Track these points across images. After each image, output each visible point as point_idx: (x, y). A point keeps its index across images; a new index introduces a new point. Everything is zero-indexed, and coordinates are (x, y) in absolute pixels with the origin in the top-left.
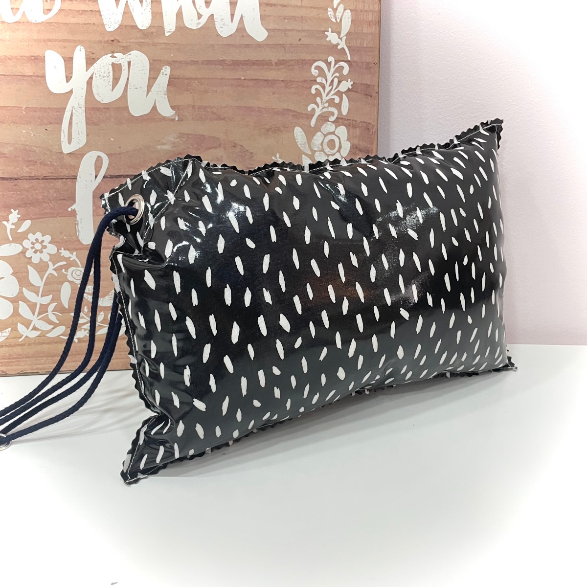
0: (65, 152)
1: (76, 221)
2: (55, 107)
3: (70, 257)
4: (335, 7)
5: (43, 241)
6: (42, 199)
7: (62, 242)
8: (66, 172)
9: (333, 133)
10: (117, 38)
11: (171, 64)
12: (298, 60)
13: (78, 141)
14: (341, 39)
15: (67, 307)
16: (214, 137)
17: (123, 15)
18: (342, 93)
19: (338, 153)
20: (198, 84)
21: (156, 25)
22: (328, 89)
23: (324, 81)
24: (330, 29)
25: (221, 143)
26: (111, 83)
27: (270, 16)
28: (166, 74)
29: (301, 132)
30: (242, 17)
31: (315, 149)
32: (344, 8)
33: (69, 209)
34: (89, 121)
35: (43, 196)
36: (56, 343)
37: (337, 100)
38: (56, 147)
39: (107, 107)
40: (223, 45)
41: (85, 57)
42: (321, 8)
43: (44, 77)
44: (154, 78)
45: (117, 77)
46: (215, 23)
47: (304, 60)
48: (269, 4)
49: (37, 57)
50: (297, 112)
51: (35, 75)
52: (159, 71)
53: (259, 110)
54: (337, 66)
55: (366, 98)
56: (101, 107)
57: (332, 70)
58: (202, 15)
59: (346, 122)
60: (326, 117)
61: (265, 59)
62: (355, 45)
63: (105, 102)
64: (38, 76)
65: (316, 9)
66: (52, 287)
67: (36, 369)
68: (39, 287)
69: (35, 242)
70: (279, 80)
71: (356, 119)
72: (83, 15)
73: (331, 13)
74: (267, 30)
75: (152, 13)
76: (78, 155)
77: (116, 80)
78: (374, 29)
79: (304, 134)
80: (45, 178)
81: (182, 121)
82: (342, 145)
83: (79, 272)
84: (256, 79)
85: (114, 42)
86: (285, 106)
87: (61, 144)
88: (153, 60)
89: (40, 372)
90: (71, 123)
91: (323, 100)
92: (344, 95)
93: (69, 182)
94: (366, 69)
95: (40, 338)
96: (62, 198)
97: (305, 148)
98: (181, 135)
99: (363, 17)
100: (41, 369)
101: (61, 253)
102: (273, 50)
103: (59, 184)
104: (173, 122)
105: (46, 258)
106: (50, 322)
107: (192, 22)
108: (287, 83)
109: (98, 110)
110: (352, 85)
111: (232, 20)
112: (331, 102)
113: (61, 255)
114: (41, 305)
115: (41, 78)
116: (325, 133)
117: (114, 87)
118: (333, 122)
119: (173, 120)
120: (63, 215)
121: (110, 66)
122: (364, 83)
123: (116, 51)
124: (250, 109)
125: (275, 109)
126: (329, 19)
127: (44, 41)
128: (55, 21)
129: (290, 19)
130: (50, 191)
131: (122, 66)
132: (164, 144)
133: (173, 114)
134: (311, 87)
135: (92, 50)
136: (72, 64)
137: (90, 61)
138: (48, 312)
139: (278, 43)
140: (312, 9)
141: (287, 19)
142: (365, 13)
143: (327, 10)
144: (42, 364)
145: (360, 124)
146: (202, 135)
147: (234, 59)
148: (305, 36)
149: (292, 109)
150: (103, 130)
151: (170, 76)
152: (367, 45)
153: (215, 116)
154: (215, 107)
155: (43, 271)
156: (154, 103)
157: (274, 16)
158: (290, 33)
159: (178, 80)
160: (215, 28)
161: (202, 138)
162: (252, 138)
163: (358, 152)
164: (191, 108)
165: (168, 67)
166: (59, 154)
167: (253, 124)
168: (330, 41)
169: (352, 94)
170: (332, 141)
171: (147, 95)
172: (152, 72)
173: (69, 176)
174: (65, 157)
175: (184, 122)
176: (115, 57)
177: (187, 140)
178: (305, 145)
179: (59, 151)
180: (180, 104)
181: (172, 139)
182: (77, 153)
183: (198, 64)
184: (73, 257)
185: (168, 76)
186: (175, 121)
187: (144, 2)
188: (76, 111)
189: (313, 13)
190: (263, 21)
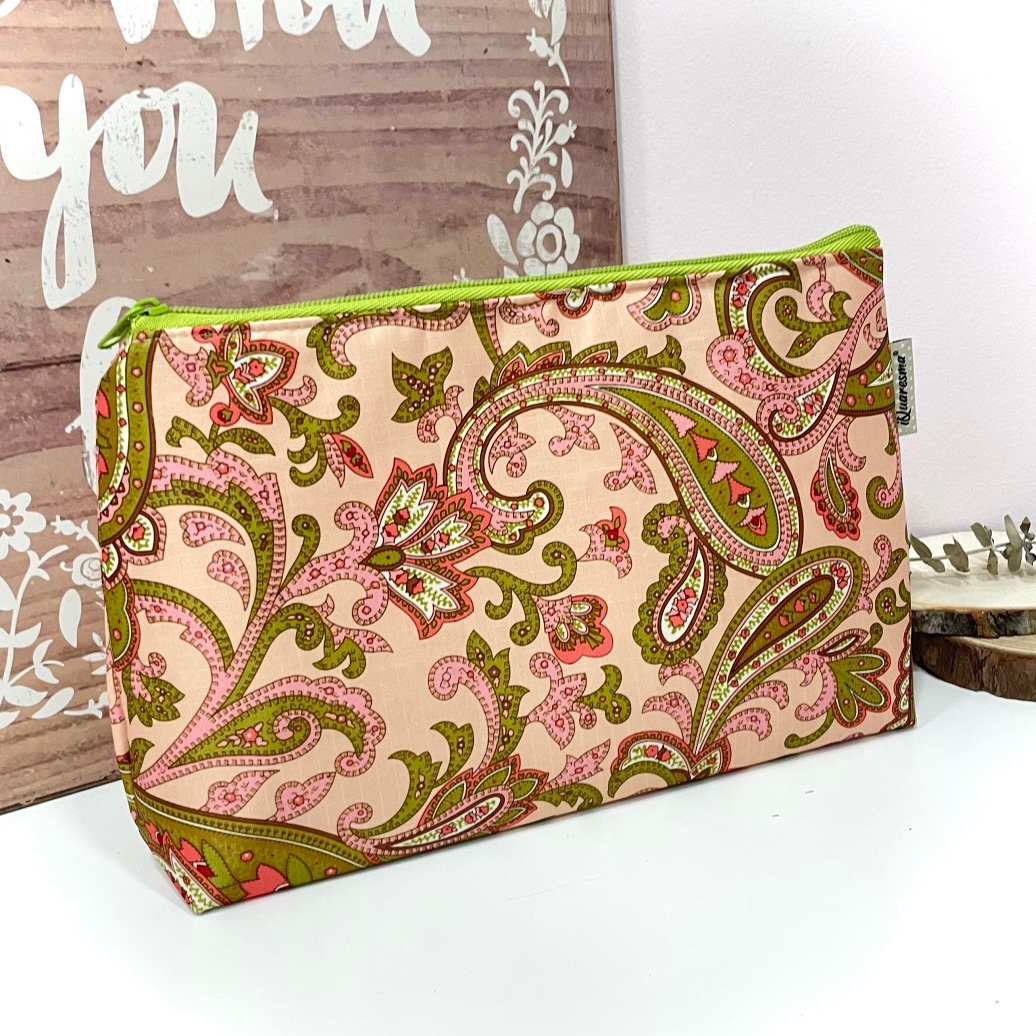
0: (53, 304)
1: (83, 452)
2: (25, 209)
3: (76, 534)
5: (13, 508)
6: (7, 413)
7: (56, 504)
8: (55, 350)
9: (551, 222)
10: (148, 56)
11: (258, 106)
12: (485, 89)
13: (78, 278)
14: (553, 48)
15: (75, 645)
16: (347, 248)
17: (158, 10)
18: (560, 147)
19: (561, 258)
20: (312, 144)
21: (225, 29)
22: (537, 140)
23: (530, 127)
24: (533, 31)
25: (361, 258)
26: (141, 152)
27: (431, 8)
28: (251, 128)
29: (498, 224)
30: (383, 11)
31: (524, 254)
33: (68, 430)
34: (99, 235)
35: (8, 407)
36: (56, 728)
37: (553, 161)
38: (31, 297)
39: (136, 204)
40: (353, 65)
41: (83, 98)
44: (228, 137)
45: (153, 138)
46: (337, 22)
47: (496, 89)
50: (489, 187)
52: (236, 122)
53: (425, 188)
54: (549, 98)
55: (599, 153)
56: (123, 203)
57: (543, 105)
58: (311, 8)
59: (570, 200)
60: (537, 192)
61: (430, 90)
62: (575, 58)
63: (130, 192)
66: (39, 606)
67: (15, 798)
68: (11, 612)
70: (454, 129)
71: (584, 193)
72: (73, 11)
74: (430, 34)
75: (216, 4)
76: (79, 311)
77: (151, 145)
78: (600, 30)
79: (503, 227)
80: (10, 368)
81: (287, 219)
82: (567, 243)
83: (96, 562)
84: (417, 129)
85: (144, 65)
86: (470, 178)
87: (41, 291)
88: (224, 100)
89: (23, 802)
90: (60, 243)
91: (532, 163)
92: (564, 152)
93: (64, 370)
94: (595, 101)
95: (16, 726)
96: (50, 407)
97: (507, 253)
98: (287, 249)
99: (585, 8)
100: (25, 796)
101: (55, 528)
102: (441, 72)
103: (42, 377)
104: (268, 224)
105: (21, 543)
106: (40, 686)
107: (293, 23)
108: (469, 133)
109: (118, 211)
110: (575, 132)
111: (367, 16)
112: (544, 164)
113: (57, 532)
114: (15, 650)
116: (538, 223)
117: (148, 158)
118: (550, 201)
119: (269, 220)
120: (55, 443)
121: (139, 115)
122: (593, 125)
123: (147, 84)
124: (408, 187)
125: (448, 184)
126: (529, 12)
129: (467, 13)
130: (24, 395)
131: (163, 114)
132: (256, 270)
133: (269, 207)
134: (509, 140)
135: (97, 84)
136: (57, 114)
137: (96, 107)
138: (31, 663)
139: (450, 58)
141: (463, 13)
144: (27, 784)
145: (593, 201)
146: (328, 246)
147: (374, 92)
148: (494, 45)
149: (482, 182)
150: (130, 251)
151: (258, 130)
152: (594, 57)
153: (347, 205)
154: (346, 187)
155: (16, 575)
156: (230, 186)
157: (440, 8)
158: (467, 40)
159: (274, 138)
160: (337, 32)
161: (326, 251)
162: (416, 242)
163: (592, 253)
164: (301, 193)
165: (253, 113)
166: (39, 311)
167: (416, 216)
168: (535, 52)
169: (577, 148)
170: (550, 237)
171: (216, 173)
172: (223, 125)
173: (64, 357)
174: (54, 317)
175: (290, 222)
176: (146, 97)
177: (298, 258)
178: (507, 247)
179: (38, 306)
180: (280, 187)
181: (270, 259)
182: (78, 306)
183: (311, 103)
184: (83, 531)
185: (254, 131)
186: (272, 222)
188: (71, 215)
189: (504, 2)
190: (422, 18)
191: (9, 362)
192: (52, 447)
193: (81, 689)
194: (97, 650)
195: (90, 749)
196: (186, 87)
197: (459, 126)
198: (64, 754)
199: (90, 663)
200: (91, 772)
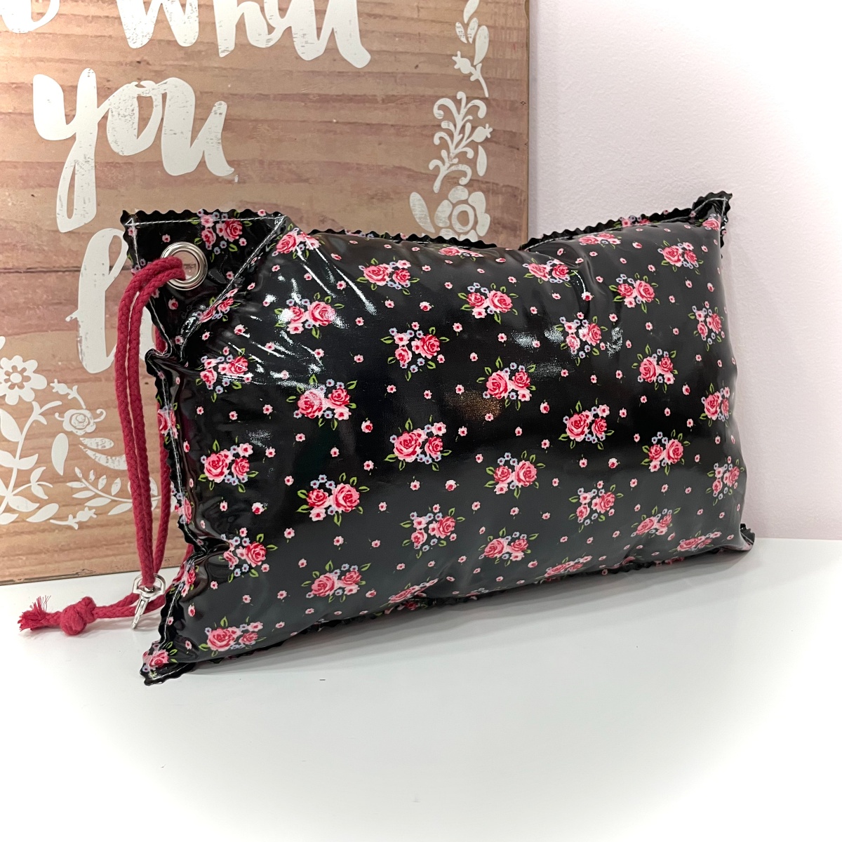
0: (63, 229)
1: (77, 337)
2: (49, 161)
3: (68, 394)
4: (466, 21)
5: (24, 370)
6: (24, 303)
7: (55, 370)
8: (63, 262)
9: (466, 202)
10: (146, 58)
11: (227, 99)
12: (414, 96)
13: (84, 213)
14: (475, 67)
15: (62, 474)
17: (155, 25)
18: (478, 143)
19: (473, 231)
20: (267, 128)
21: (205, 41)
22: (457, 138)
23: (452, 127)
24: (459, 53)
25: (302, 217)
26: (136, 126)
27: (373, 32)
28: (220, 114)
29: (419, 200)
30: (333, 32)
31: (441, 225)
32: (479, 23)
33: (68, 319)
34: (100, 183)
35: (25, 298)
36: (43, 531)
37: (470, 154)
38: (48, 223)
39: (129, 162)
40: (305, 71)
41: (95, 85)
42: (447, 22)
43: (31, 114)
44: (202, 119)
45: (145, 116)
46: (294, 39)
47: (423, 96)
48: (373, 15)
49: (21, 85)
50: (413, 171)
51: (16, 111)
52: (209, 109)
53: (359, 168)
54: (470, 105)
55: (512, 151)
56: (120, 162)
57: (463, 111)
58: (274, 28)
59: (484, 186)
60: (454, 178)
61: (368, 94)
62: (494, 75)
63: (126, 154)
64: (21, 114)
65: (440, 24)
66: (38, 442)
67: (10, 575)
68: (18, 443)
69: (11, 371)
70: (385, 125)
71: (497, 182)
72: (93, 24)
73: (460, 30)
74: (370, 52)
75: (199, 23)
76: (83, 235)
77: (143, 121)
78: (519, 54)
79: (424, 203)
80: (29, 271)
81: (244, 182)
82: (479, 219)
83: (82, 416)
84: (355, 123)
85: (142, 64)
86: (397, 163)
87: (55, 219)
88: (201, 93)
89: (16, 579)
90: (72, 186)
91: (451, 154)
92: (480, 147)
93: (68, 276)
94: (510, 110)
95: (16, 524)
96: (56, 301)
97: (425, 223)
98: (243, 204)
99: (506, 38)
100: (17, 575)
101: (53, 388)
102: (378, 81)
103: (52, 279)
104: (230, 185)
105: (28, 396)
106: (34, 499)
107: (259, 38)
108: (399, 129)
109: (115, 167)
110: (491, 133)
111: (318, 36)
112: (462, 157)
113: (54, 391)
114: (18, 469)
115: (25, 117)
116: (454, 202)
117: (140, 130)
118: (465, 186)
119: (231, 182)
120: (57, 328)
121: (135, 100)
122: (509, 129)
124: (344, 167)
125: (382, 166)
126: (457, 38)
127: (32, 60)
128: (51, 32)
129: (402, 37)
130: (37, 291)
131: (154, 100)
133: (231, 172)
134: (433, 136)
135: (107, 76)
136: (76, 96)
137: (104, 92)
138: (29, 482)
139: (386, 71)
140: (434, 24)
141: (398, 37)
142: (508, 32)
143: (455, 25)
144: (20, 567)
145: (504, 189)
146: (275, 205)
147: (322, 92)
148: (424, 62)
149: (407, 167)
150: (123, 196)
151: (226, 115)
152: (511, 76)
153: (294, 176)
154: (293, 162)
155: (24, 417)
156: (201, 156)
157: (380, 32)
158: (402, 57)
159: (238, 122)
160: (294, 48)
162: (349, 208)
163: (501, 229)
164: (257, 164)
165: (223, 102)
166: (52, 234)
167: (349, 188)
168: (459, 69)
169: (492, 146)
170: (464, 213)
171: (191, 145)
172: (200, 110)
173: (68, 267)
174: (63, 238)
175: (247, 185)
176: (143, 87)
178: (425, 218)
179: (52, 229)
180: (241, 158)
182: (81, 232)
183: (269, 99)
184: (73, 393)
185: (223, 116)
186: (233, 184)
187: (188, 6)
188: (81, 167)
189: (435, 30)
190: (364, 39)
191: (29, 267)
192: (56, 330)
193: (64, 506)
194: (78, 480)
195: (66, 550)
196: (172, 81)
197: (390, 123)
198: (48, 551)
199: (72, 488)
200: (67, 567)
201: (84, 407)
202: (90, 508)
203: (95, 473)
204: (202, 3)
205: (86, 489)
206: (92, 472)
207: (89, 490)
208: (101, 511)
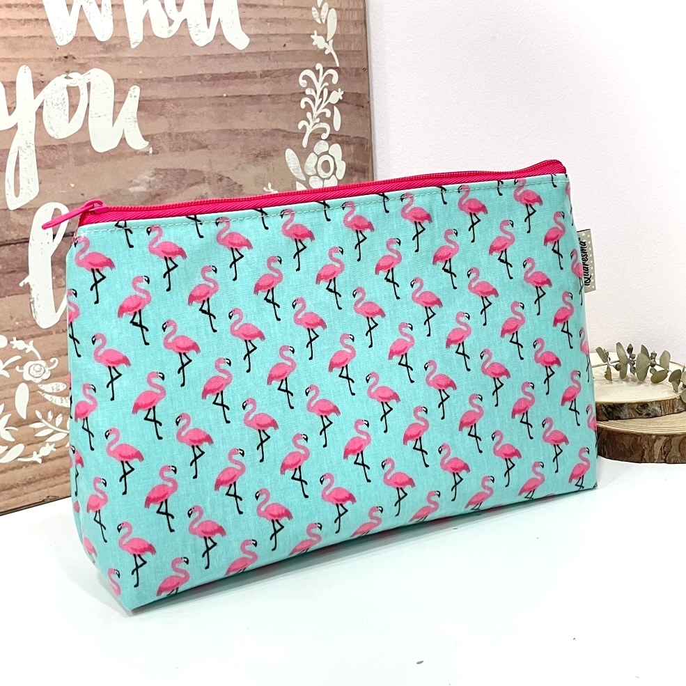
0: (12, 206)
1: (30, 299)
3: (26, 349)
4: (319, 6)
7: (13, 330)
8: (14, 235)
9: (327, 153)
10: (71, 54)
11: (140, 83)
12: (284, 70)
13: (28, 191)
14: (328, 42)
15: (25, 417)
16: (196, 171)
17: (78, 24)
18: (333, 105)
19: (333, 176)
20: (174, 106)
21: (119, 35)
22: (318, 102)
23: (313, 93)
24: (315, 32)
25: (205, 177)
26: (67, 112)
27: (250, 19)
28: (135, 97)
29: (293, 155)
30: (219, 21)
31: (310, 174)
32: (329, 7)
33: (21, 284)
34: (41, 164)
36: (13, 469)
37: (328, 115)
39: (64, 144)
40: (199, 56)
41: (31, 80)
42: (305, 8)
44: (121, 102)
45: (74, 103)
46: (190, 29)
47: (291, 69)
48: (249, 5)
50: (286, 131)
52: (126, 93)
53: (246, 132)
54: (326, 74)
55: (358, 109)
56: (56, 144)
57: (321, 79)
58: (174, 21)
59: (340, 139)
60: (318, 134)
61: (249, 71)
62: (342, 48)
63: (61, 137)
65: (300, 9)
66: (3, 393)
70: (264, 95)
71: (349, 135)
72: (26, 26)
73: (315, 13)
74: (249, 36)
75: (114, 20)
76: (28, 211)
77: (73, 108)
78: (359, 31)
79: (295, 156)
81: (158, 153)
82: (337, 166)
83: (37, 368)
84: (240, 96)
85: (68, 59)
86: (274, 126)
87: (5, 199)
88: (118, 80)
90: (17, 169)
91: (315, 116)
92: (335, 108)
93: (19, 248)
94: (356, 75)
96: (10, 270)
97: (297, 173)
98: (157, 172)
99: (349, 17)
101: (13, 345)
102: (256, 59)
103: (5, 251)
104: (146, 156)
106: (3, 443)
107: (162, 30)
108: (274, 98)
109: (52, 149)
110: (342, 95)
111: (208, 25)
112: (322, 117)
113: (14, 347)
116: (318, 154)
117: (71, 116)
118: (325, 140)
119: (147, 153)
120: (13, 293)
121: (65, 90)
122: (355, 92)
123: (71, 70)
124: (234, 132)
125: (261, 130)
126: (313, 20)
129: (272, 22)
131: (80, 89)
132: (138, 185)
133: (147, 145)
134: (300, 101)
135: (39, 71)
136: (15, 90)
137: (39, 85)
139: (261, 50)
140: (295, 9)
141: (269, 22)
142: (351, 12)
143: (311, 9)
145: (354, 140)
146: (183, 169)
147: (213, 72)
148: (290, 41)
149: (282, 128)
150: (60, 173)
151: (140, 98)
152: (355, 48)
153: (196, 144)
154: (195, 133)
156: (122, 133)
157: (256, 19)
158: (273, 39)
159: (150, 102)
160: (190, 36)
161: (183, 173)
162: (239, 167)
163: (354, 172)
164: (166, 137)
165: (136, 87)
166: (3, 212)
167: (239, 150)
168: (316, 45)
169: (343, 106)
170: (326, 162)
171: (113, 124)
172: (118, 95)
173: (19, 240)
174: (13, 215)
175: (160, 155)
176: (70, 78)
177: (165, 177)
178: (298, 169)
179: (3, 208)
180: (154, 133)
181: (147, 178)
182: (28, 208)
183: (173, 81)
184: (30, 347)
185: (137, 99)
186: (148, 155)
187: (103, 6)
188: (23, 152)
189: (297, 14)
190: (243, 26)
192: (11, 295)
193: (28, 445)
194: (39, 421)
195: (34, 482)
196: (95, 72)
197: (267, 94)
198: (18, 485)
199: (34, 429)
200: (35, 496)
201: (40, 358)
202: (51, 444)
203: (53, 412)
204: (114, 3)
205: (46, 427)
206: (50, 413)
207: (49, 428)
208: (59, 445)
